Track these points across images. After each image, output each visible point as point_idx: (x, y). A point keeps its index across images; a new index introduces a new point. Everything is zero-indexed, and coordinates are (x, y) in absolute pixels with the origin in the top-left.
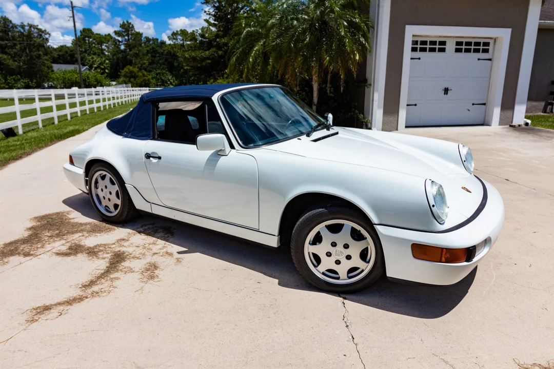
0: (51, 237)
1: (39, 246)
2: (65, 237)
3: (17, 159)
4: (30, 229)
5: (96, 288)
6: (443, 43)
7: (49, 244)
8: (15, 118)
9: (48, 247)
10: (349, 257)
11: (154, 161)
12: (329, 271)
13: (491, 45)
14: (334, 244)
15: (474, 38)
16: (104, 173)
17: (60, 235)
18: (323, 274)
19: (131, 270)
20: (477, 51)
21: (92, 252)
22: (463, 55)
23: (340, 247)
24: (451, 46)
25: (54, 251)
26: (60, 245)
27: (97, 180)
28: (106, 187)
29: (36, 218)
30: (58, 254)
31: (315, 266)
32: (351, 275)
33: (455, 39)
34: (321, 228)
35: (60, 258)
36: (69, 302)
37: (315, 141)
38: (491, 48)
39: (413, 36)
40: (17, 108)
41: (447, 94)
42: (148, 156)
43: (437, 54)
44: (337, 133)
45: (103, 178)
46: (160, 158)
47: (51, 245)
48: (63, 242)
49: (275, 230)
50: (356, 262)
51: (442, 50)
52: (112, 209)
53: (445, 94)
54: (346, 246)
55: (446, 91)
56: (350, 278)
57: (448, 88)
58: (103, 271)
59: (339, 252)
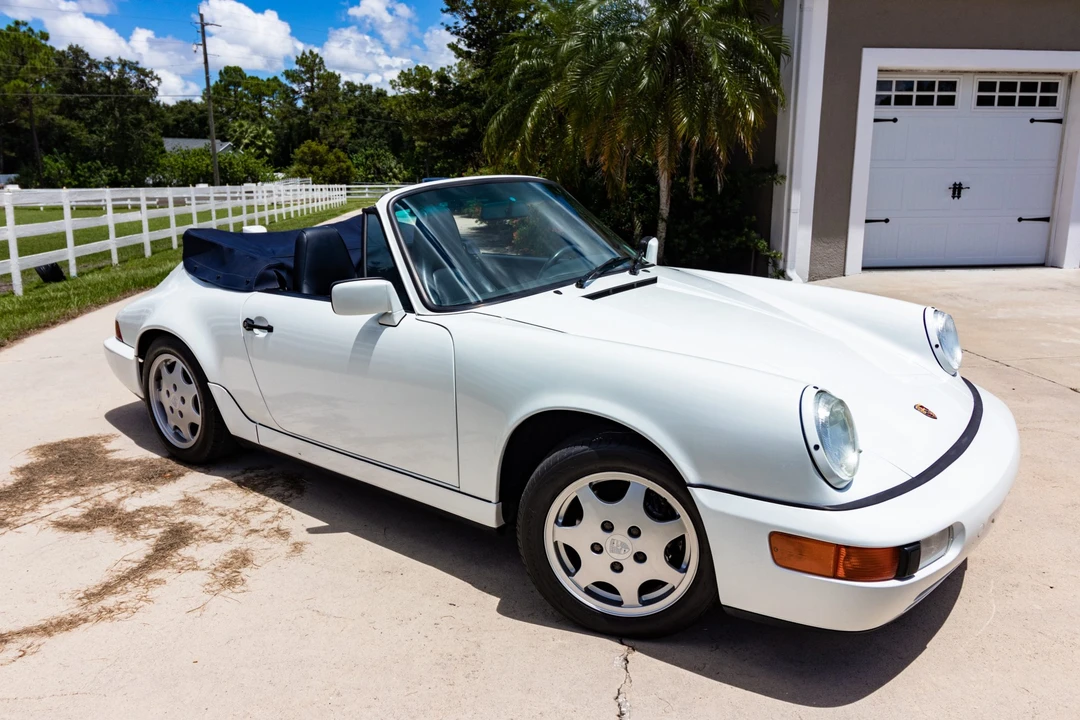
0: (56, 489)
1: (27, 507)
2: (83, 490)
3: (46, 327)
4: (21, 470)
5: (110, 601)
6: (952, 86)
7: (47, 503)
8: (64, 245)
9: (45, 509)
10: (640, 558)
11: (260, 334)
12: (599, 584)
13: (1062, 88)
14: (607, 527)
15: (1020, 73)
16: (173, 359)
17: (74, 486)
18: (587, 591)
19: (194, 566)
20: (1027, 102)
21: (127, 524)
22: (996, 111)
23: (620, 534)
24: (967, 93)
25: (54, 518)
26: (69, 507)
27: (159, 372)
28: (175, 387)
29: (40, 447)
30: (59, 525)
31: (569, 574)
32: (646, 597)
33: (977, 77)
34: (579, 488)
35: (61, 534)
36: (46, 630)
37: (593, 296)
38: (1060, 95)
39: (880, 71)
40: (68, 224)
41: (959, 197)
42: (250, 325)
43: (935, 110)
44: (654, 281)
45: (171, 368)
46: (270, 329)
47: (51, 506)
48: (78, 499)
49: (491, 490)
50: (658, 567)
51: (949, 101)
52: (186, 432)
53: (953, 197)
54: (634, 532)
55: (957, 190)
56: (645, 603)
57: (960, 184)
58: (135, 565)
59: (620, 546)
